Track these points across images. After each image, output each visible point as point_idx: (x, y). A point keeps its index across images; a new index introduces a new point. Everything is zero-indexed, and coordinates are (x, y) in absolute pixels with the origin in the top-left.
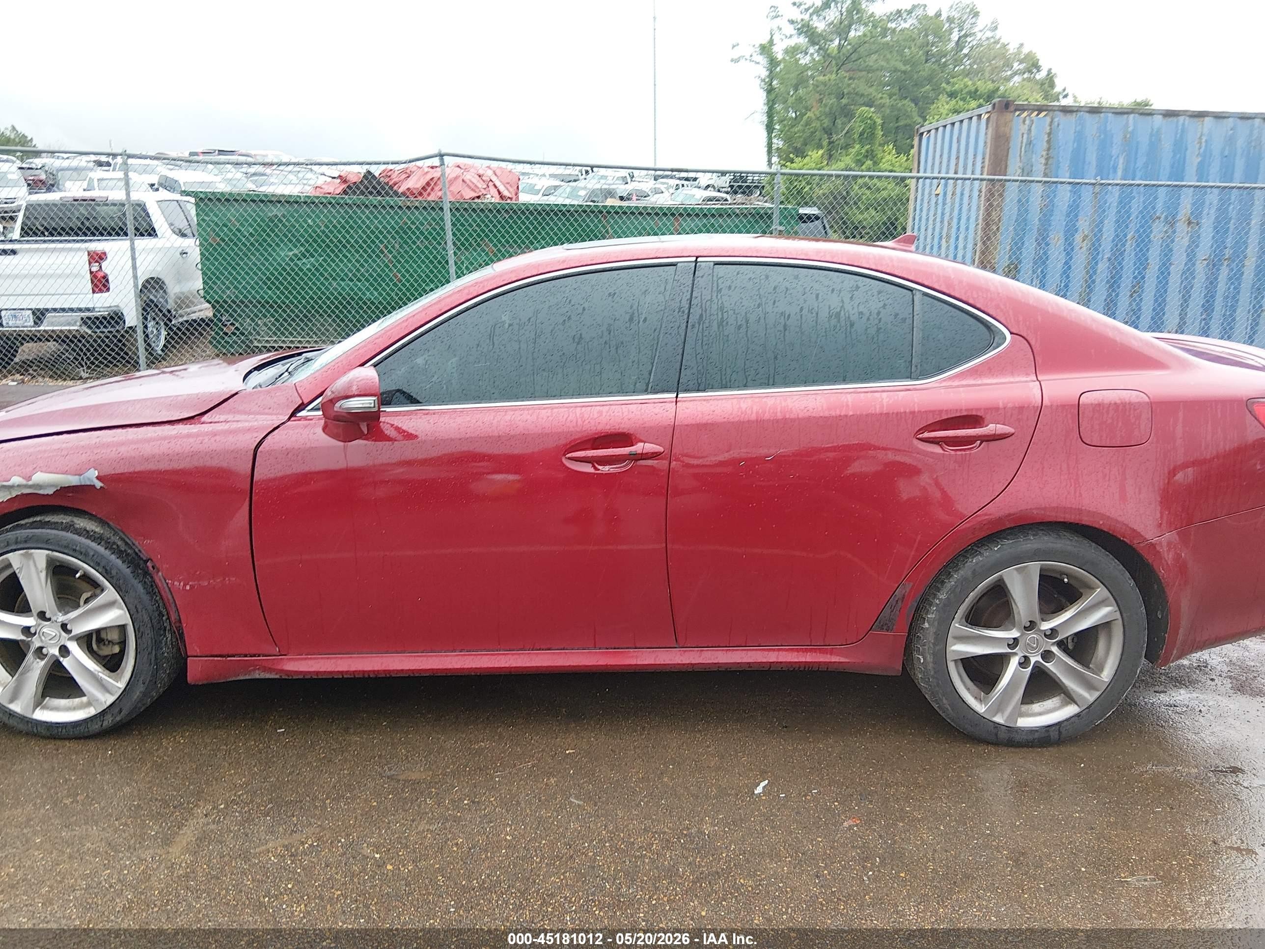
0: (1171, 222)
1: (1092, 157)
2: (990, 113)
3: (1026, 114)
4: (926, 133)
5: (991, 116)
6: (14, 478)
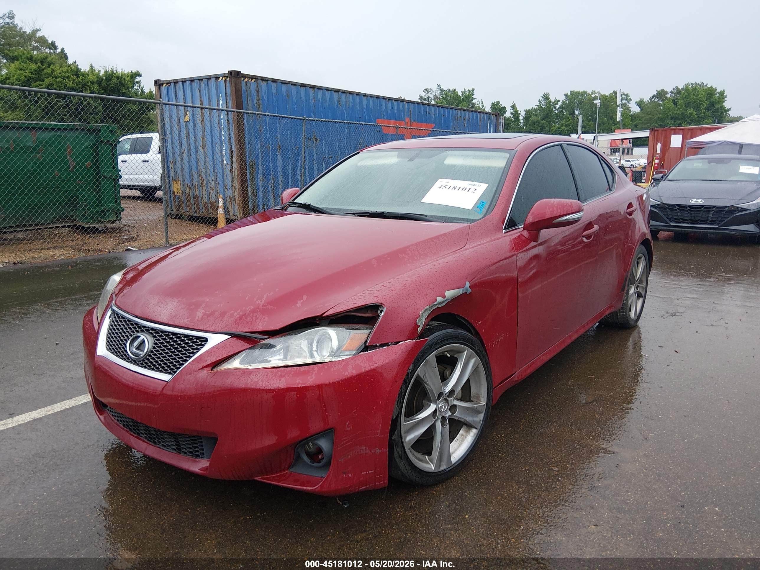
1: (276, 105)
2: (227, 77)
3: (246, 80)
4: (165, 84)
5: (228, 79)
6: (437, 298)
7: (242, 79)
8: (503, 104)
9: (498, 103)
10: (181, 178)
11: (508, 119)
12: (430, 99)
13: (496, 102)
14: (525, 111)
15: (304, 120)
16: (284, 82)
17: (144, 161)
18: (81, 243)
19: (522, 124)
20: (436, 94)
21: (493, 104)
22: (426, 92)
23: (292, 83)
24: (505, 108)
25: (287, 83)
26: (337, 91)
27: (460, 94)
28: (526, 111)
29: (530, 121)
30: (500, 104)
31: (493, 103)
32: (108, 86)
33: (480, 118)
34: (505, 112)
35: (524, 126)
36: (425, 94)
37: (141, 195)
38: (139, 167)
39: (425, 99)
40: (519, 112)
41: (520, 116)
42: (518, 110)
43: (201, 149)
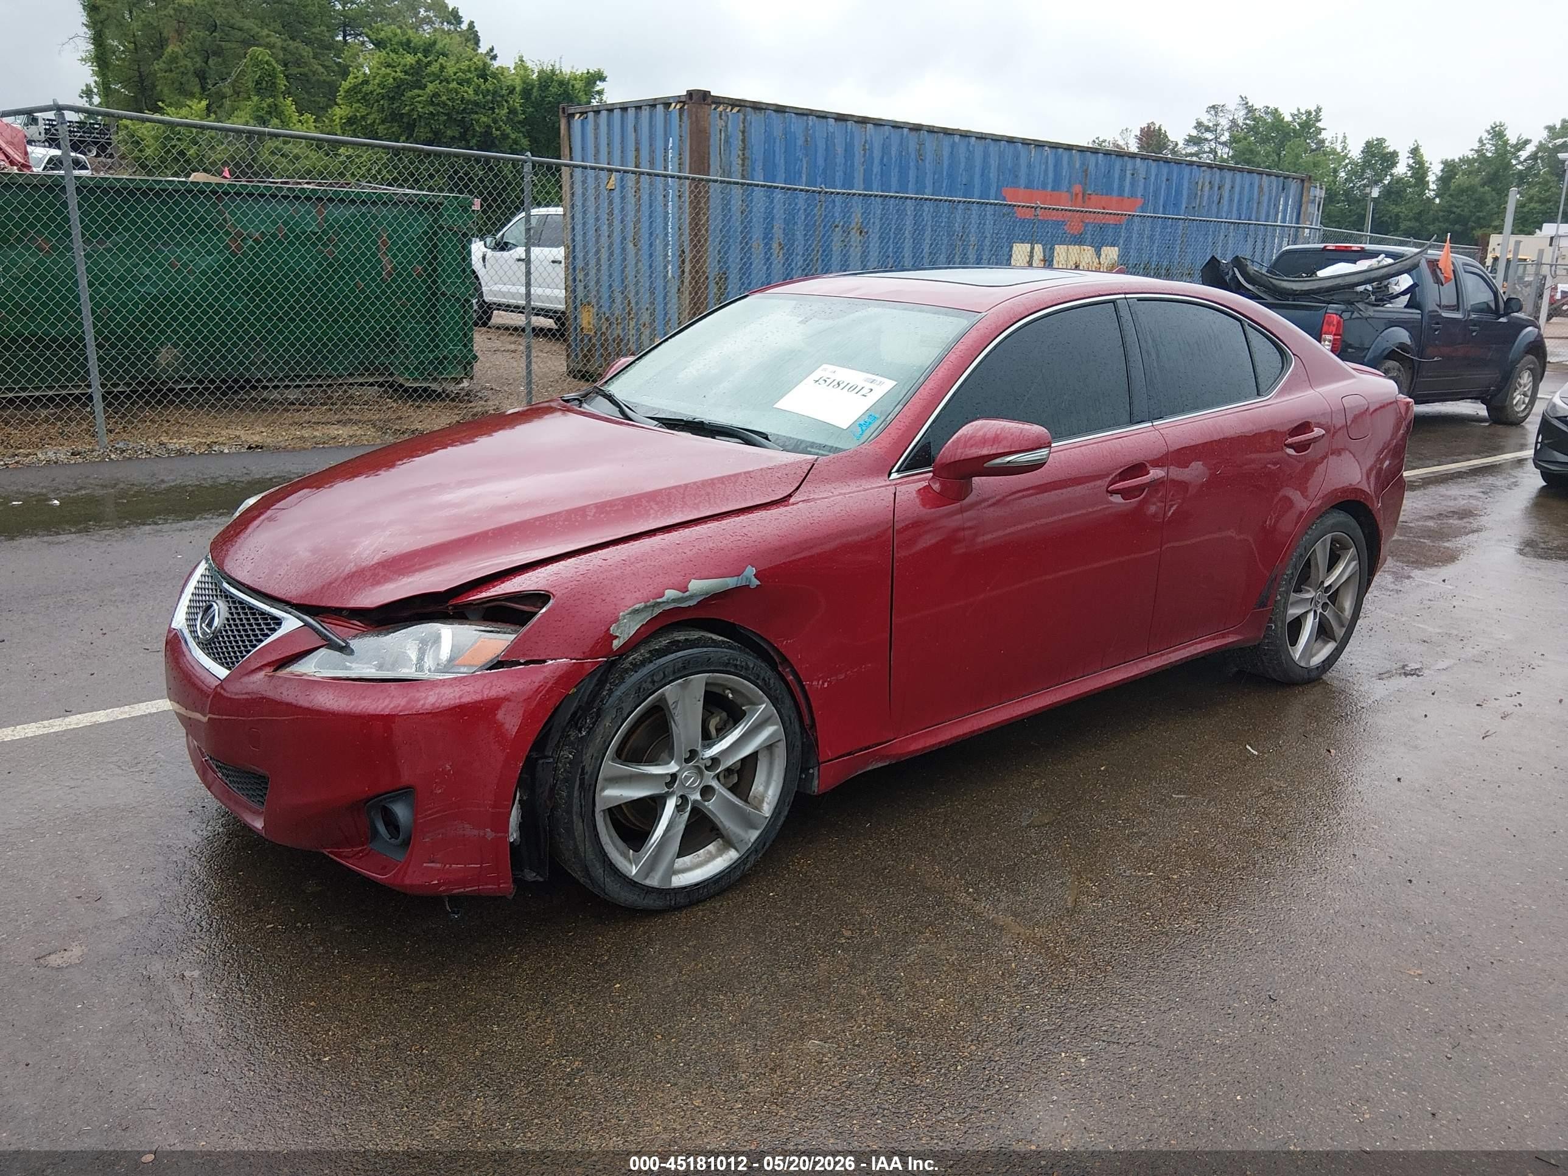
0: (847, 232)
1: (780, 160)
2: (684, 103)
3: (721, 108)
4: (578, 115)
5: (686, 107)
6: (667, 592)
7: (713, 106)
8: (1391, 146)
9: (1381, 141)
10: (594, 301)
11: (1399, 180)
12: (1219, 128)
13: (1377, 140)
14: (1442, 163)
15: (820, 192)
16: (800, 111)
17: (554, 262)
18: (394, 417)
19: (1432, 193)
20: (1236, 117)
21: (1369, 144)
22: (1213, 112)
23: (818, 114)
24: (1394, 154)
25: (807, 115)
26: (917, 128)
27: (1288, 118)
28: (1445, 163)
29: (1452, 188)
30: (1387, 144)
31: (1368, 142)
32: (543, 100)
33: (1260, 187)
34: (1394, 164)
35: (1437, 196)
36: (1209, 117)
37: (555, 327)
38: (545, 274)
39: (1208, 129)
40: (1427, 165)
41: (1429, 174)
42: (1425, 158)
43: (631, 245)
